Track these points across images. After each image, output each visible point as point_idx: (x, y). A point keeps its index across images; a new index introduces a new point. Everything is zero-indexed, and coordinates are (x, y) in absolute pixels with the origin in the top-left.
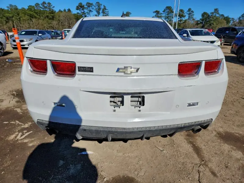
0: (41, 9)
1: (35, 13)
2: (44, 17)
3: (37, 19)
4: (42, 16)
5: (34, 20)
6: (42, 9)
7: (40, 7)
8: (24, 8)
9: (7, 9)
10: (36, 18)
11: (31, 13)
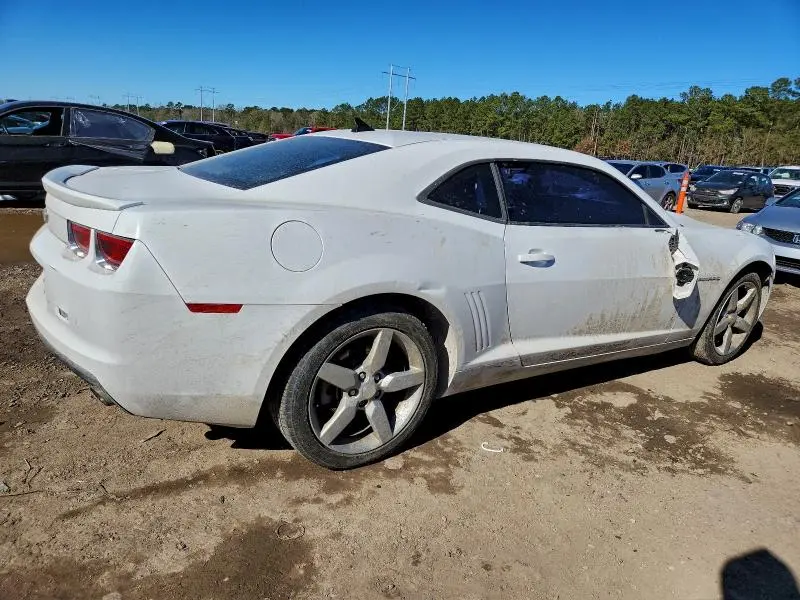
0: (790, 97)
1: (763, 110)
2: (789, 123)
3: (761, 129)
4: (783, 120)
5: (747, 133)
6: (795, 99)
7: (790, 91)
8: (730, 96)
9: (678, 99)
10: (758, 125)
11: (748, 110)
